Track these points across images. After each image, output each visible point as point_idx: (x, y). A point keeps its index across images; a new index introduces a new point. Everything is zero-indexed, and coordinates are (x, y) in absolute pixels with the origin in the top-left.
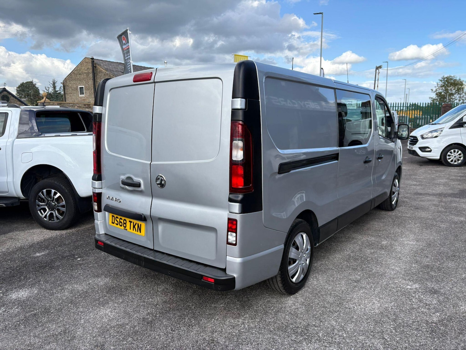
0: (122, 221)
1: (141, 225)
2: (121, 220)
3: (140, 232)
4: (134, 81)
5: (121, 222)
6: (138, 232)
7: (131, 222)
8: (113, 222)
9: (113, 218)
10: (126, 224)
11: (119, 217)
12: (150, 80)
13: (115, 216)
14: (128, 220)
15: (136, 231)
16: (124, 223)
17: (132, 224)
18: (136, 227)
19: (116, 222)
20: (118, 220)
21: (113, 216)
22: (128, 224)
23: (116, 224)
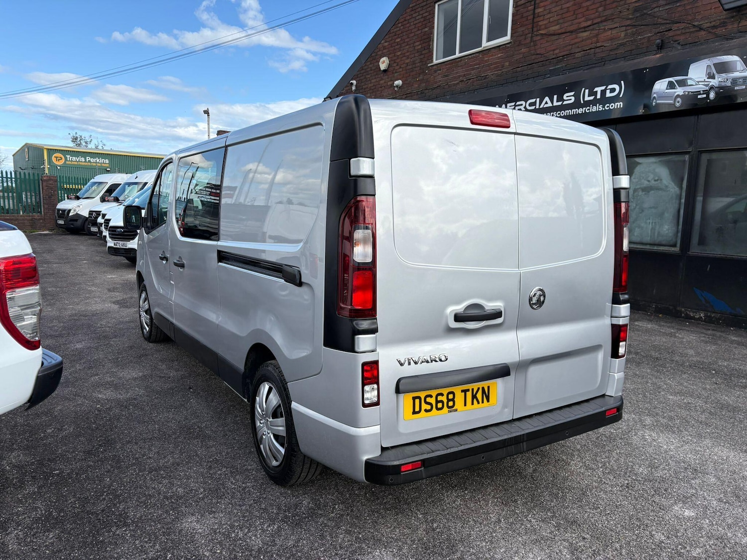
0: (444, 399)
1: (489, 387)
2: (440, 398)
3: (488, 401)
4: (472, 123)
5: (442, 402)
6: (483, 402)
7: (465, 391)
8: (417, 409)
9: (417, 401)
10: (453, 400)
11: (434, 393)
12: (508, 127)
13: (422, 395)
14: (457, 390)
15: (478, 403)
16: (449, 400)
17: (469, 394)
18: (479, 396)
19: (425, 406)
20: (432, 401)
21: (414, 398)
22: (459, 397)
23: (426, 411)
